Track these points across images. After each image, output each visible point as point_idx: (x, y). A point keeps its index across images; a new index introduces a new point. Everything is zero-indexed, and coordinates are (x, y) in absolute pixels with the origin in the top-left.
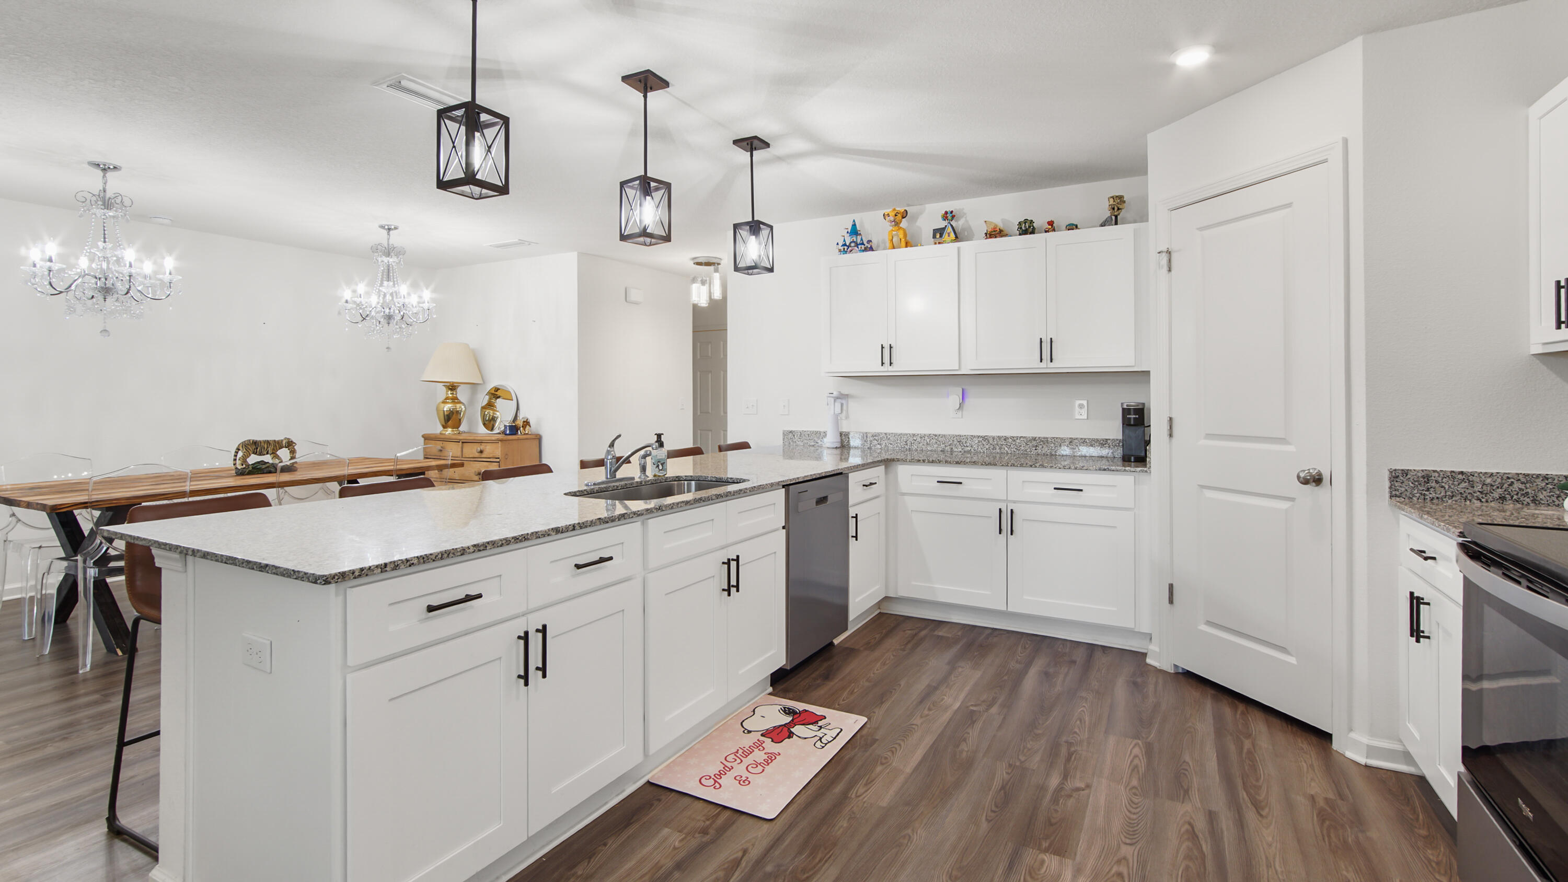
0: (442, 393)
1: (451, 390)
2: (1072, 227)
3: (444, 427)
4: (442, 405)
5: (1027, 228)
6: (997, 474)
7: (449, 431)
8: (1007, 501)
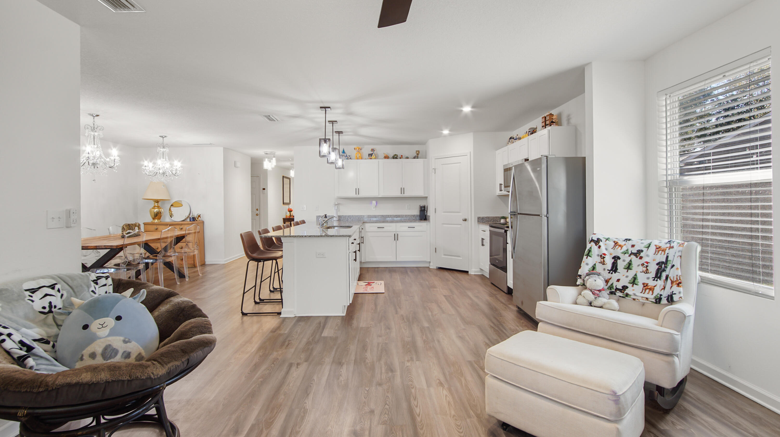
0: (152, 204)
1: (157, 202)
2: (407, 158)
3: (154, 219)
4: (153, 210)
5: (395, 157)
6: (393, 225)
7: (156, 221)
8: (396, 231)
